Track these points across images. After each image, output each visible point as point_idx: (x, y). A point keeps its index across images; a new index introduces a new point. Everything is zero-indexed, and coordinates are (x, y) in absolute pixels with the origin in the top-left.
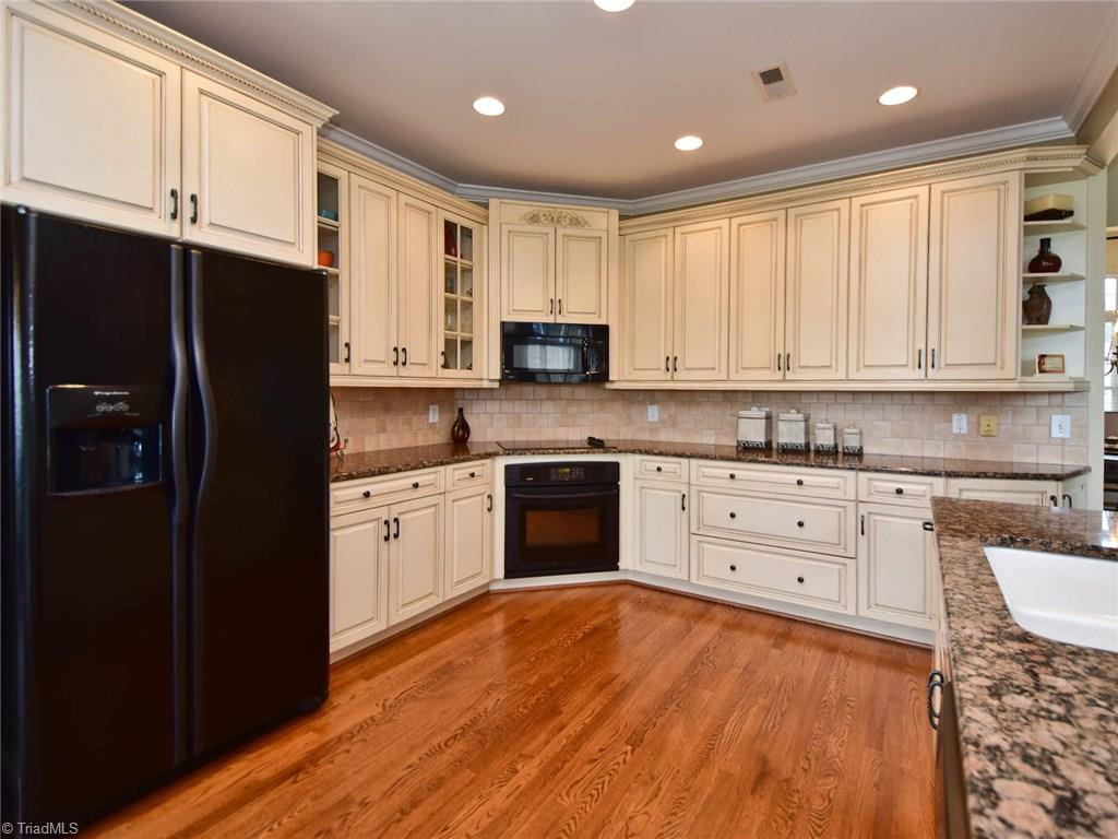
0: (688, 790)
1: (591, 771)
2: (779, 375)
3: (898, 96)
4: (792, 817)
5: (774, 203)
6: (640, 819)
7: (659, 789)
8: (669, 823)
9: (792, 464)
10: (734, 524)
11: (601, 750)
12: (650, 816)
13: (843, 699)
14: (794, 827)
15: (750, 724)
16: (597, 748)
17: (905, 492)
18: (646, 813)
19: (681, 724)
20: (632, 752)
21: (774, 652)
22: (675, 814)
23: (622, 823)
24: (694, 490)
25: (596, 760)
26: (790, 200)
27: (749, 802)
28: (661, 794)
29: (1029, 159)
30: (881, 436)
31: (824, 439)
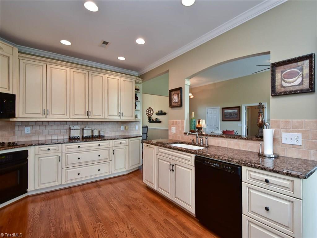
0: (121, 218)
1: (98, 233)
2: (87, 117)
3: (121, 58)
4: (140, 208)
5: (85, 69)
6: (121, 229)
7: (117, 223)
8: (126, 225)
9: (97, 141)
10: (79, 161)
11: (94, 228)
12: (122, 227)
13: (124, 189)
14: (142, 209)
15: (115, 202)
16: (92, 229)
17: (122, 143)
18: (120, 227)
19: (103, 212)
20: (101, 223)
21: (100, 189)
22: (125, 223)
23: (119, 232)
24: (64, 154)
25: (96, 230)
26: (90, 70)
27: (132, 211)
28: (118, 223)
29: (137, 79)
30: (107, 132)
31: (96, 134)
